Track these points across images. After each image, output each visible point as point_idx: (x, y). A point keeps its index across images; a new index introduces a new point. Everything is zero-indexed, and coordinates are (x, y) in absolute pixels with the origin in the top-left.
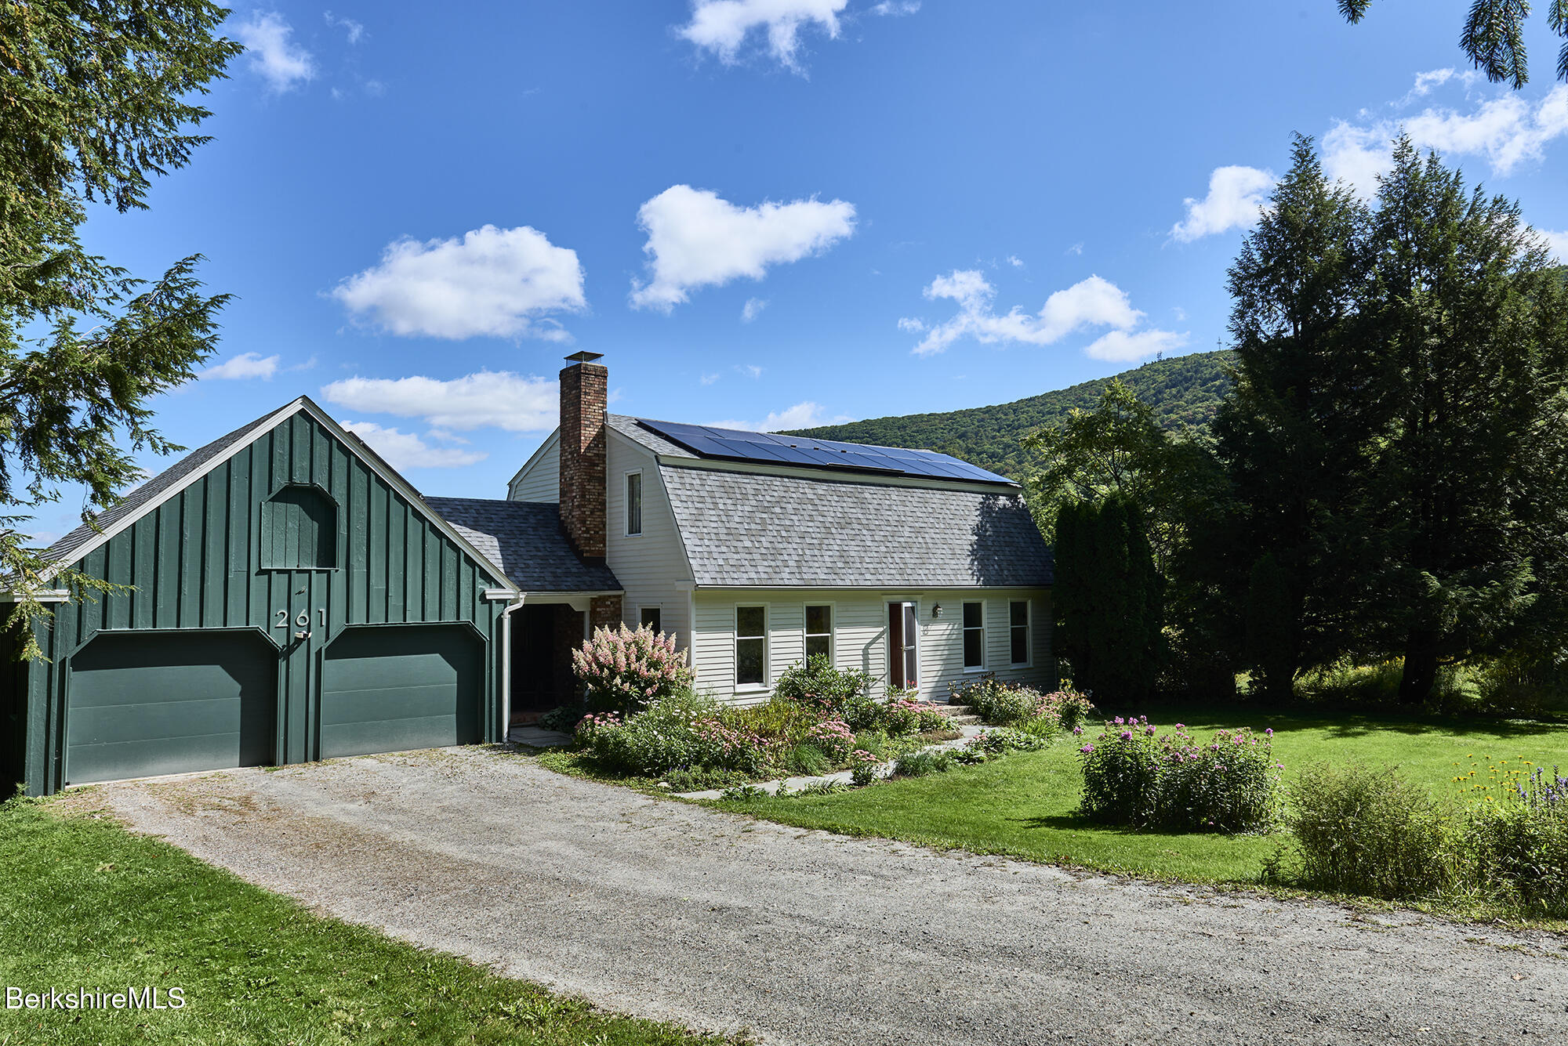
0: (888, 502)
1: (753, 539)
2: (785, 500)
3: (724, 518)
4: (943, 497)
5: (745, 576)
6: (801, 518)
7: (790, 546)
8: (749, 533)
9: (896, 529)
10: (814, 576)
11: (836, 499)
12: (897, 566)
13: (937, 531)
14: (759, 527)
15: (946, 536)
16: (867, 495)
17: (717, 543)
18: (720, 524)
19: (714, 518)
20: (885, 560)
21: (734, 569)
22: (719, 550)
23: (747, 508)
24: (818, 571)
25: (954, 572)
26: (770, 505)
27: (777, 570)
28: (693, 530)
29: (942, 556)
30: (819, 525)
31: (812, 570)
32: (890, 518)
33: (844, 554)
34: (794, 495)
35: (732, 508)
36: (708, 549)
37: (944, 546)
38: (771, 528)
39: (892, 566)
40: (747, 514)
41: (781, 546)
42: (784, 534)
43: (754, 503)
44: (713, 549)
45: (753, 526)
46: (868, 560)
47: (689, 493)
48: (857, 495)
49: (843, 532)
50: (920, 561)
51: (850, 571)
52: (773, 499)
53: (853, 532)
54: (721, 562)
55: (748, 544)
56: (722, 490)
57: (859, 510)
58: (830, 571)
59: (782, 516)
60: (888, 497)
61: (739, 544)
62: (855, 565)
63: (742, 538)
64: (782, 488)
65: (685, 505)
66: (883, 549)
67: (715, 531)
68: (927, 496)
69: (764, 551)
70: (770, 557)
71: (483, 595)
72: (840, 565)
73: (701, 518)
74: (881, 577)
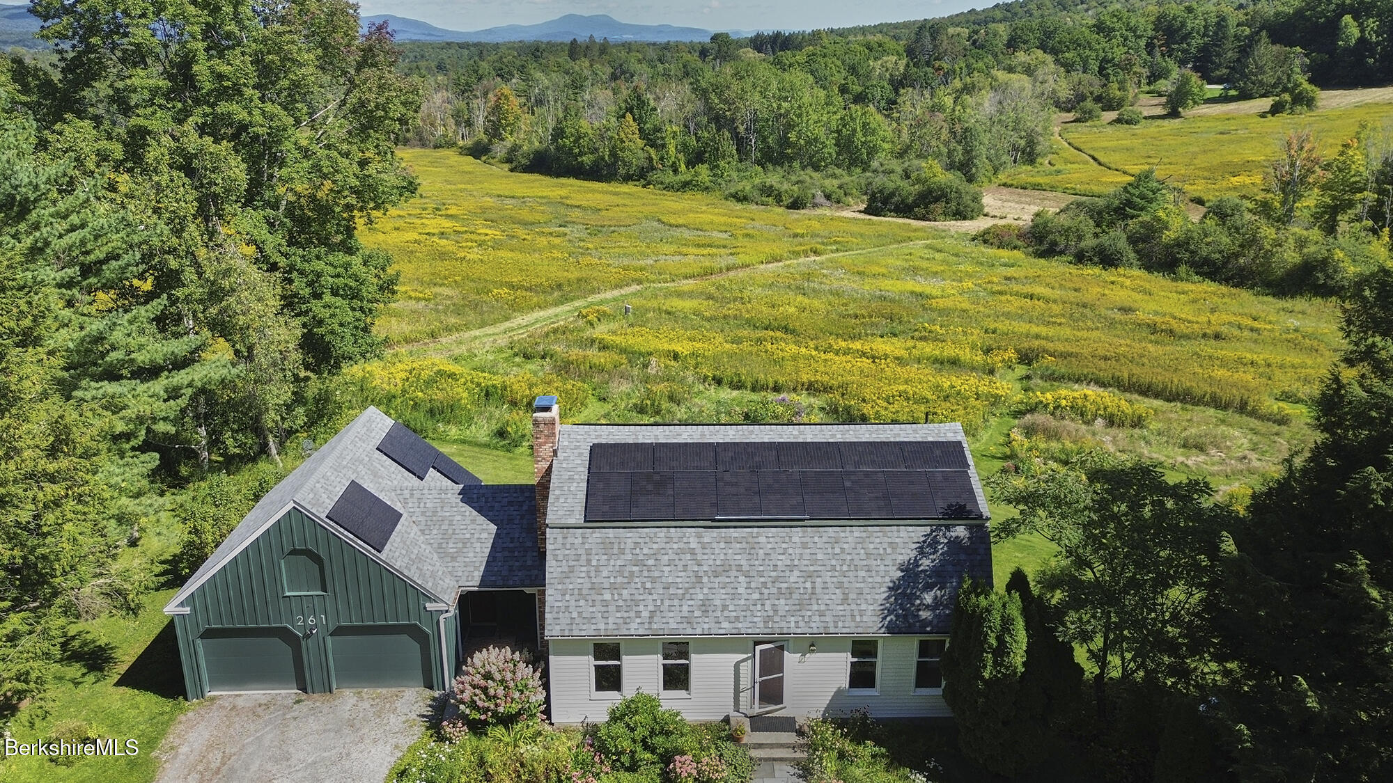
0: (784, 546)
1: (615, 592)
2: (663, 551)
3: (593, 574)
4: (864, 535)
5: (593, 627)
6: (673, 568)
7: (650, 597)
8: (613, 587)
9: (782, 574)
10: (663, 626)
11: (722, 545)
12: (765, 614)
13: (837, 574)
14: (626, 580)
15: (845, 580)
16: (762, 539)
17: (577, 597)
18: (587, 580)
19: (583, 575)
20: (752, 608)
21: (586, 621)
22: (578, 604)
23: (619, 563)
24: (671, 621)
25: (837, 619)
26: (646, 557)
27: (628, 620)
28: (560, 587)
29: (828, 602)
30: (691, 574)
31: (664, 620)
32: (779, 563)
33: (707, 602)
34: (675, 546)
35: (606, 563)
36: (567, 604)
37: (837, 591)
38: (637, 580)
39: (759, 614)
40: (617, 568)
41: (641, 597)
42: (648, 585)
43: (629, 557)
44: (573, 603)
45: (619, 579)
46: (731, 608)
47: (567, 552)
48: (750, 540)
49: (717, 580)
50: (798, 607)
51: (707, 620)
52: (652, 552)
53: (728, 580)
54: (575, 615)
55: (607, 596)
56: (602, 546)
57: (745, 556)
58: (684, 620)
59: (653, 568)
60: (787, 539)
61: (600, 597)
62: (715, 614)
63: (603, 591)
64: (665, 540)
65: (559, 564)
66: (756, 596)
67: (579, 586)
68: (843, 535)
69: (621, 603)
70: (625, 609)
71: (425, 608)
72: (697, 613)
73: (571, 575)
74: (740, 625)
